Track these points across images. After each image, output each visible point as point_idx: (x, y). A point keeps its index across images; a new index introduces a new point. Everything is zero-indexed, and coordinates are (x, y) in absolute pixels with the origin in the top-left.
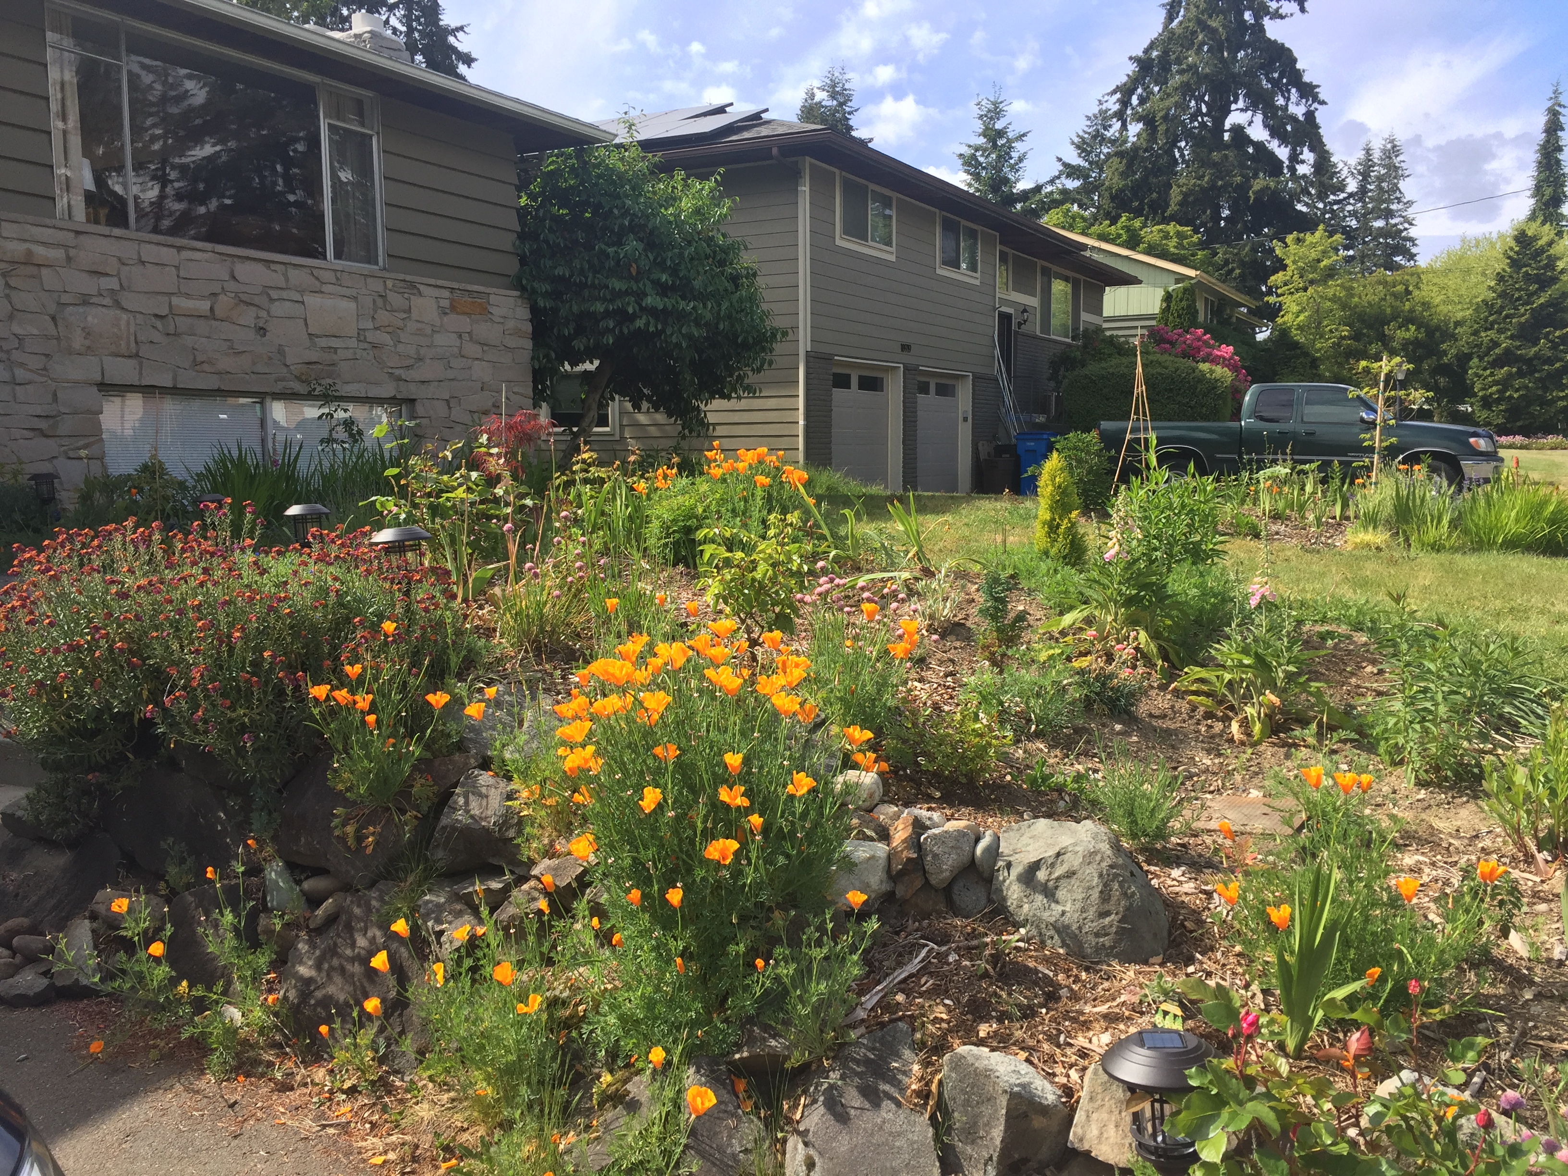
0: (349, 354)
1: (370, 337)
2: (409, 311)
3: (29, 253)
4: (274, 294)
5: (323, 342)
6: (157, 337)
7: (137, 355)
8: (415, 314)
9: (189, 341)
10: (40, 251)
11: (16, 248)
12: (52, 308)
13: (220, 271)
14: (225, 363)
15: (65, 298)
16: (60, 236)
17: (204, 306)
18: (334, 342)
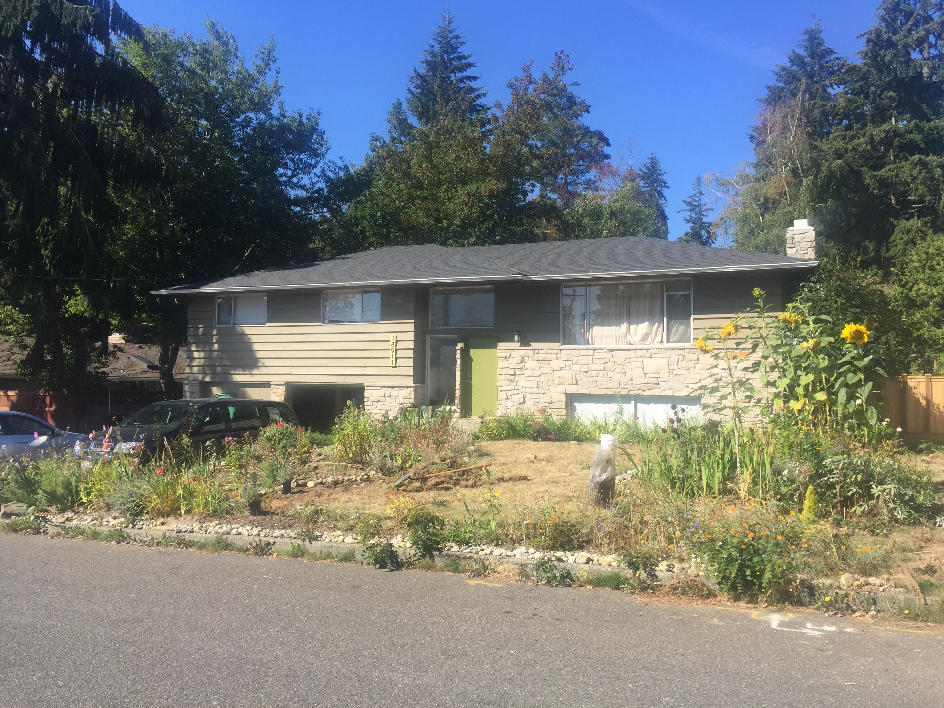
0: (664, 379)
1: (675, 372)
2: (698, 360)
3: (546, 357)
4: (630, 360)
5: (653, 375)
6: (584, 378)
7: (577, 384)
8: (701, 361)
9: (595, 379)
10: (549, 356)
11: (542, 357)
12: (551, 371)
13: (610, 354)
14: (609, 385)
15: (555, 369)
16: (556, 351)
17: (602, 367)
18: (657, 375)
